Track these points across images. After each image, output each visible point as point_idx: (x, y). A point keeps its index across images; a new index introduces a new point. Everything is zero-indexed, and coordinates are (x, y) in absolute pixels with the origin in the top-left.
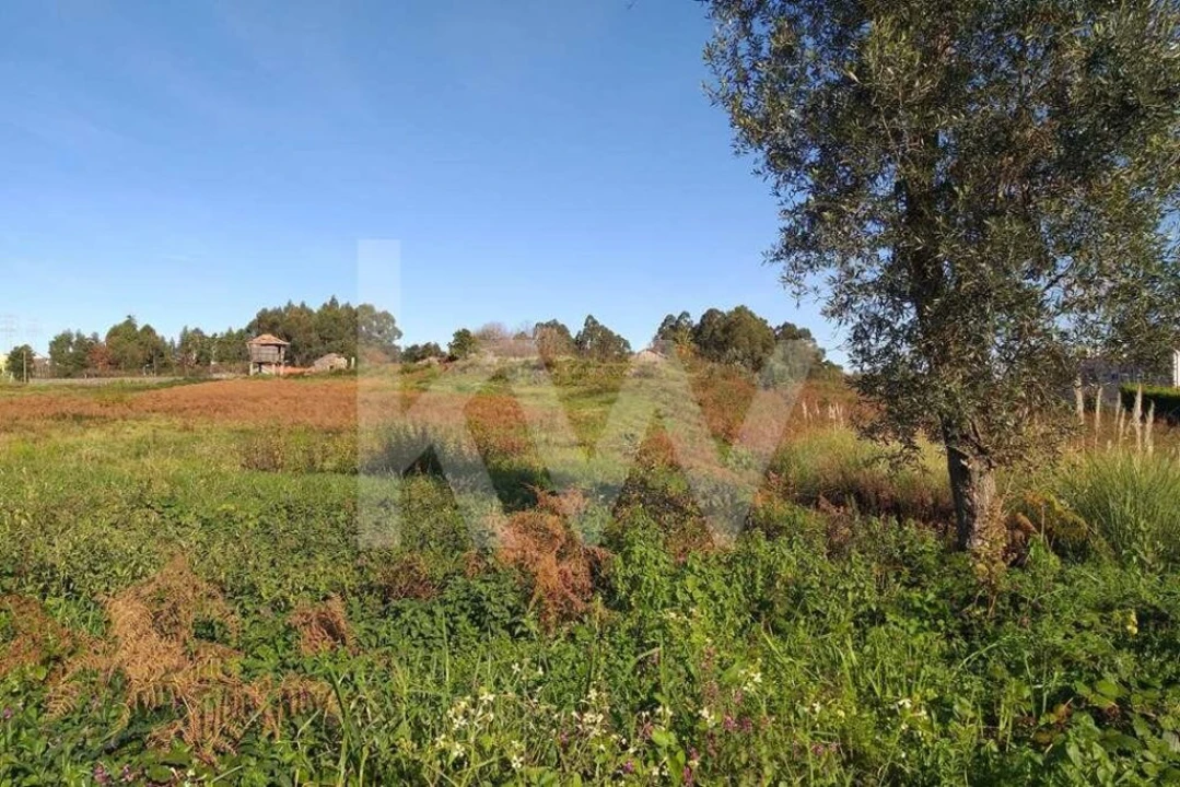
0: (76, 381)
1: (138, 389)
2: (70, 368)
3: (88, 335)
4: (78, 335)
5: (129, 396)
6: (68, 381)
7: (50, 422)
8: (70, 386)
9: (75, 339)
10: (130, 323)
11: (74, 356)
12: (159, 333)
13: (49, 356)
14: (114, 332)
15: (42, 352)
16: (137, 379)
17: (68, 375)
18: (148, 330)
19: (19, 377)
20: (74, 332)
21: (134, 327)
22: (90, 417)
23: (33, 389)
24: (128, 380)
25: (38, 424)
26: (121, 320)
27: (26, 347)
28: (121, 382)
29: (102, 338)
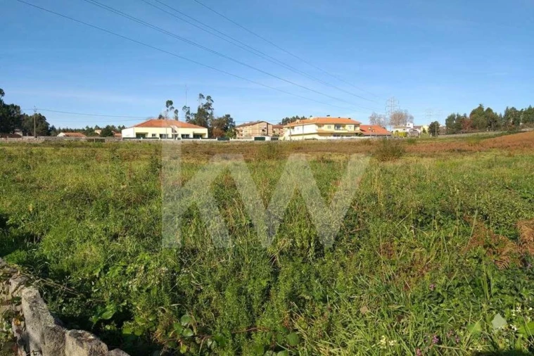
0: (458, 135)
1: (485, 138)
2: (455, 130)
3: (462, 115)
4: (458, 115)
5: (482, 141)
6: (454, 135)
7: (448, 153)
8: (455, 138)
9: (456, 117)
10: (481, 108)
11: (456, 124)
12: (494, 111)
13: (445, 125)
14: (473, 113)
15: (442, 124)
16: (485, 133)
17: (454, 133)
18: (489, 110)
19: (434, 135)
20: (456, 114)
21: (483, 109)
22: (465, 151)
23: (440, 139)
24: (480, 133)
25: (443, 154)
26: (476, 107)
27: (436, 122)
28: (478, 135)
29: (468, 116)
